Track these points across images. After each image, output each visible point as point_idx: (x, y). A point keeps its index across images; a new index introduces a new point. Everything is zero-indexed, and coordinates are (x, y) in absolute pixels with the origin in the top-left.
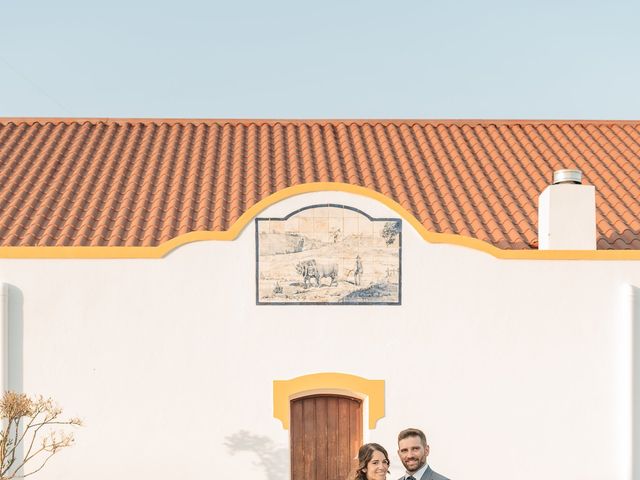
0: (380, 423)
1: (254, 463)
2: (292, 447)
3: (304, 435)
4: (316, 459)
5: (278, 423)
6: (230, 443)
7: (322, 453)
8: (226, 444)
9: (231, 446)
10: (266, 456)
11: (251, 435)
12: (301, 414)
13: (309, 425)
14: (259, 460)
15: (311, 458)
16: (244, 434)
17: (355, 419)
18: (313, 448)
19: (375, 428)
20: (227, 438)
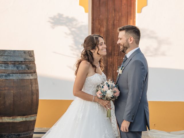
0: (144, 9)
1: (66, 33)
2: (93, 23)
3: (100, 15)
4: (107, 31)
5: (82, 9)
6: (52, 21)
7: (110, 27)
8: (49, 21)
9: (52, 23)
10: (73, 29)
11: (65, 16)
12: (98, 3)
13: (103, 9)
14: (68, 32)
15: (104, 29)
16: (60, 15)
17: (131, 6)
18: (105, 24)
19: (141, 12)
20: (50, 18)
